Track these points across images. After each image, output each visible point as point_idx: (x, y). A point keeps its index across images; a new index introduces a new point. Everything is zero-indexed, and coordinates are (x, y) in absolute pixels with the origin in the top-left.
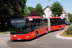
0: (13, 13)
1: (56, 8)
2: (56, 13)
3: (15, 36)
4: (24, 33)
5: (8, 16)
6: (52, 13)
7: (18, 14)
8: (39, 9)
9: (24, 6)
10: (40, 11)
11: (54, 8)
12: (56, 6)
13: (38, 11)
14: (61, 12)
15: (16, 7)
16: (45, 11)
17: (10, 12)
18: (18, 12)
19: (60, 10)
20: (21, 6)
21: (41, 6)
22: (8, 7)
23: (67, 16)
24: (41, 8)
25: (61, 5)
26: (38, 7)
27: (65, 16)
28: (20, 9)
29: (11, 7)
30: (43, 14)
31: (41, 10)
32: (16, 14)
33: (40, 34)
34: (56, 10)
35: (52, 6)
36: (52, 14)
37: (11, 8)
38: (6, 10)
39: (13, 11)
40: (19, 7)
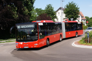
0: (18, 16)
1: (71, 10)
2: (70, 16)
3: (21, 43)
4: (32, 40)
5: (11, 20)
6: (66, 16)
7: (24, 17)
8: (49, 11)
9: (31, 7)
10: (50, 13)
11: (68, 10)
12: (71, 8)
13: (48, 14)
14: (77, 15)
15: (21, 9)
16: (57, 13)
17: (14, 15)
18: (24, 15)
19: (75, 13)
20: (27, 8)
21: (52, 7)
22: (12, 9)
24: (52, 10)
25: (76, 6)
26: (48, 8)
27: (82, 20)
28: (27, 11)
30: (54, 17)
31: (52, 13)
32: (21, 17)
33: (51, 42)
34: (71, 13)
35: (66, 7)
37: (16, 10)
38: (9, 12)
39: (17, 13)
40: (26, 9)
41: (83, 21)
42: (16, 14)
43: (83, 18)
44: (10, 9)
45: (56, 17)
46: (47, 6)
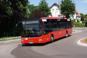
0: (12, 12)
1: (67, 6)
2: (66, 12)
5: (5, 16)
7: (19, 13)
8: (43, 7)
9: (26, 2)
11: (63, 6)
12: (66, 3)
13: (42, 10)
15: (15, 4)
16: (51, 9)
17: (8, 11)
18: (19, 11)
19: (71, 9)
20: (22, 3)
21: (46, 3)
22: (5, 4)
23: (79, 17)
24: (46, 6)
25: (72, 2)
26: (42, 4)
27: (76, 17)
28: (22, 6)
29: (9, 4)
31: (47, 9)
32: (16, 13)
34: (66, 9)
35: (61, 3)
36: (61, 13)
37: (10, 6)
38: (3, 8)
39: (12, 9)
40: (20, 4)
41: (78, 18)
42: (10, 9)
43: (77, 15)
44: (3, 4)
45: (50, 14)
46: (41, 1)
